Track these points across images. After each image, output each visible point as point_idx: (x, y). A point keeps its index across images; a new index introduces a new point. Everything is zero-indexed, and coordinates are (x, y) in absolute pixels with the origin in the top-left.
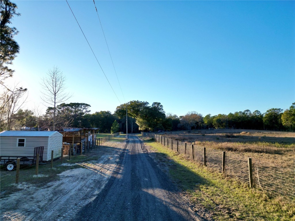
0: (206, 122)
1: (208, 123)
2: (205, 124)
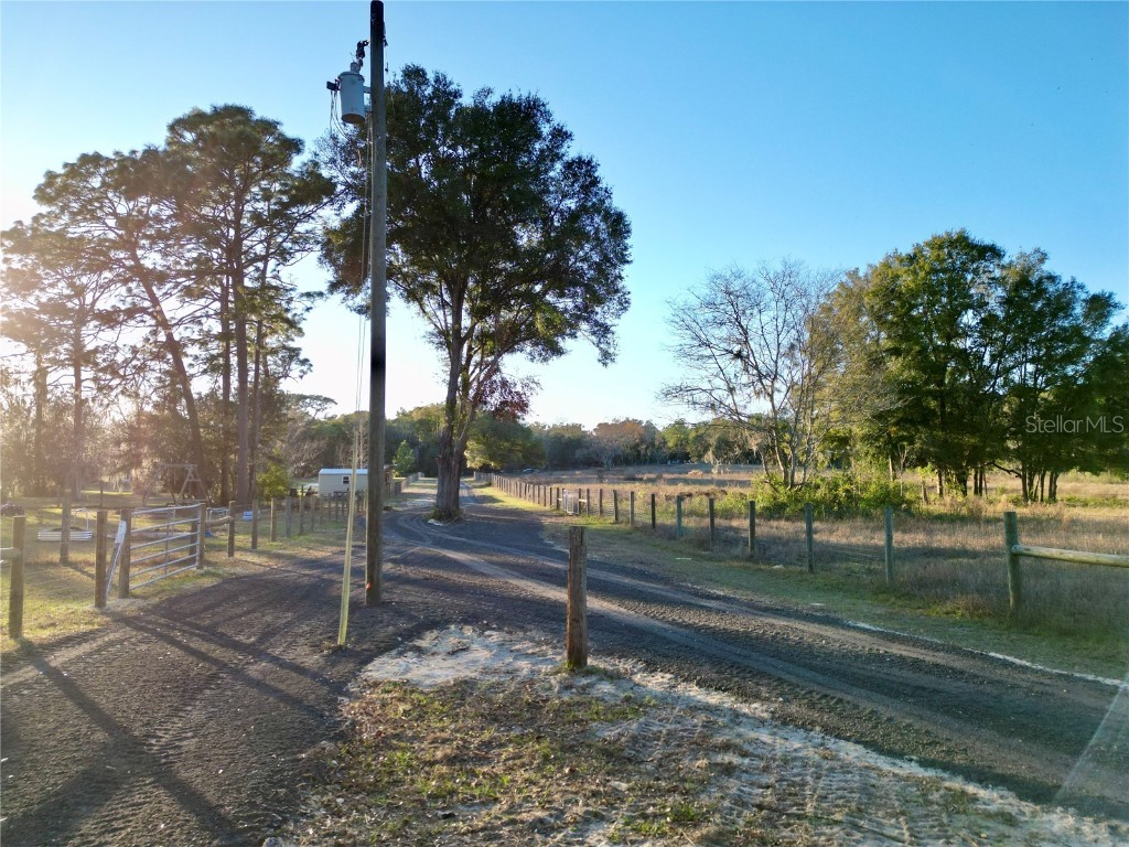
0: (670, 444)
1: (676, 445)
2: (669, 448)
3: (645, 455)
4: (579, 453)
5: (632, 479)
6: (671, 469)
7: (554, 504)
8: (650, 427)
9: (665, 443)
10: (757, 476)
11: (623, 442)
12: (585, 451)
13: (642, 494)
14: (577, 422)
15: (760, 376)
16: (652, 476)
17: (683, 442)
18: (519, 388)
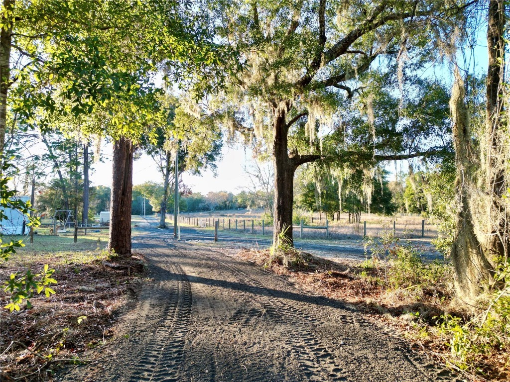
1: (241, 202)
3: (229, 206)
4: (201, 205)
5: (223, 216)
6: (239, 212)
7: (196, 224)
8: (230, 194)
9: (237, 201)
10: (262, 214)
11: (219, 201)
12: (203, 204)
13: (227, 220)
14: (199, 192)
15: (264, 183)
16: (231, 214)
17: (244, 201)
18: (189, 187)
